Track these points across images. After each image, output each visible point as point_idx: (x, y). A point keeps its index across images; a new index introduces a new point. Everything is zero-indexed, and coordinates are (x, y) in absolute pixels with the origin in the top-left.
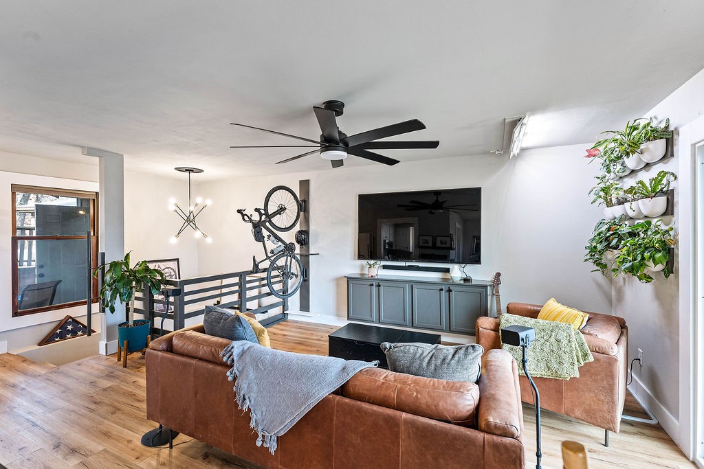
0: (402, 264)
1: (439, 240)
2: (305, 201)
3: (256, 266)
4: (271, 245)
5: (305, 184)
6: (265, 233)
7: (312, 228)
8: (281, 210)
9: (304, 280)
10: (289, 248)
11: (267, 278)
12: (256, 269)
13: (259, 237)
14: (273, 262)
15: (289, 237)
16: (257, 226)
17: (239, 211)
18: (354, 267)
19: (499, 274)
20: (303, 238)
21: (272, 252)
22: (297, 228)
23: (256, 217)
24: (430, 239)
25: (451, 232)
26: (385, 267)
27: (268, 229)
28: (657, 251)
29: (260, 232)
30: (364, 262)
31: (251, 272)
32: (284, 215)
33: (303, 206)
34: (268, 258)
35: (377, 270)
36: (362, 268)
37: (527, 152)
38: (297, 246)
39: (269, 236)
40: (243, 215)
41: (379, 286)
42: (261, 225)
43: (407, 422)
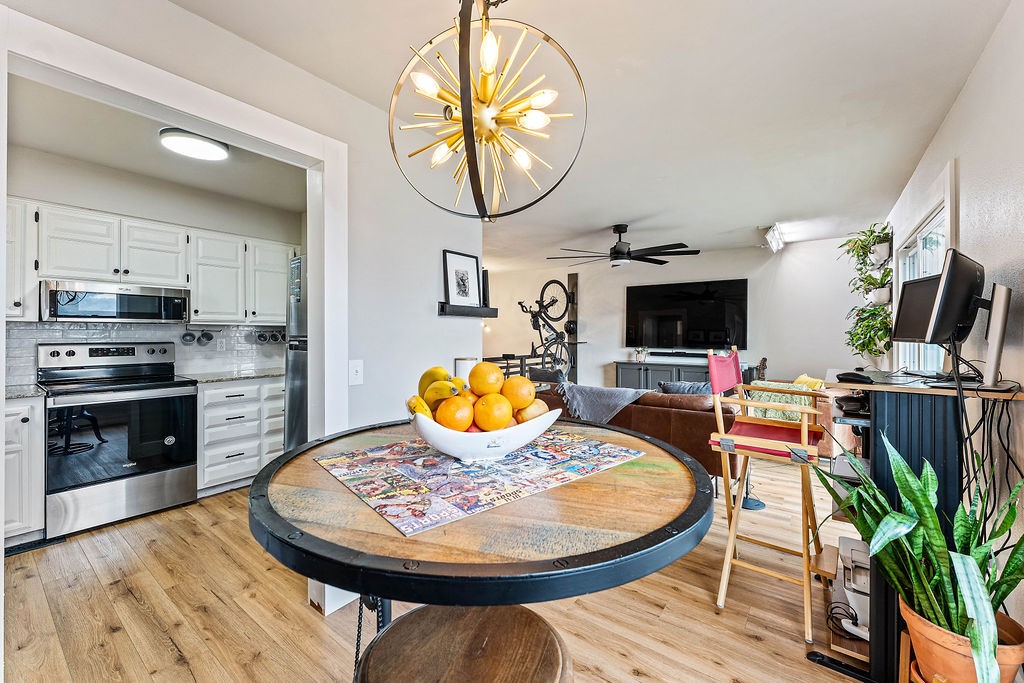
0: (670, 351)
1: (712, 334)
2: (573, 293)
3: (534, 350)
4: (546, 333)
5: (573, 278)
6: (541, 322)
7: (580, 318)
8: (554, 302)
9: (572, 367)
10: (560, 336)
11: (542, 364)
12: (534, 354)
13: (536, 326)
14: (547, 349)
15: (560, 326)
16: (535, 316)
17: (520, 303)
18: (622, 354)
19: (765, 360)
20: (572, 329)
21: (546, 339)
22: (566, 319)
23: (536, 308)
24: (702, 334)
25: (727, 326)
26: (652, 354)
27: (543, 319)
28: (880, 330)
29: (538, 321)
30: (632, 350)
31: (529, 357)
32: (556, 306)
33: (572, 298)
34: (543, 345)
35: (644, 356)
36: (630, 355)
37: (793, 246)
38: (566, 335)
39: (544, 325)
40: (522, 307)
41: (647, 370)
42: (539, 317)
43: (675, 412)
